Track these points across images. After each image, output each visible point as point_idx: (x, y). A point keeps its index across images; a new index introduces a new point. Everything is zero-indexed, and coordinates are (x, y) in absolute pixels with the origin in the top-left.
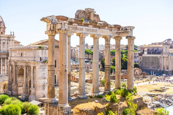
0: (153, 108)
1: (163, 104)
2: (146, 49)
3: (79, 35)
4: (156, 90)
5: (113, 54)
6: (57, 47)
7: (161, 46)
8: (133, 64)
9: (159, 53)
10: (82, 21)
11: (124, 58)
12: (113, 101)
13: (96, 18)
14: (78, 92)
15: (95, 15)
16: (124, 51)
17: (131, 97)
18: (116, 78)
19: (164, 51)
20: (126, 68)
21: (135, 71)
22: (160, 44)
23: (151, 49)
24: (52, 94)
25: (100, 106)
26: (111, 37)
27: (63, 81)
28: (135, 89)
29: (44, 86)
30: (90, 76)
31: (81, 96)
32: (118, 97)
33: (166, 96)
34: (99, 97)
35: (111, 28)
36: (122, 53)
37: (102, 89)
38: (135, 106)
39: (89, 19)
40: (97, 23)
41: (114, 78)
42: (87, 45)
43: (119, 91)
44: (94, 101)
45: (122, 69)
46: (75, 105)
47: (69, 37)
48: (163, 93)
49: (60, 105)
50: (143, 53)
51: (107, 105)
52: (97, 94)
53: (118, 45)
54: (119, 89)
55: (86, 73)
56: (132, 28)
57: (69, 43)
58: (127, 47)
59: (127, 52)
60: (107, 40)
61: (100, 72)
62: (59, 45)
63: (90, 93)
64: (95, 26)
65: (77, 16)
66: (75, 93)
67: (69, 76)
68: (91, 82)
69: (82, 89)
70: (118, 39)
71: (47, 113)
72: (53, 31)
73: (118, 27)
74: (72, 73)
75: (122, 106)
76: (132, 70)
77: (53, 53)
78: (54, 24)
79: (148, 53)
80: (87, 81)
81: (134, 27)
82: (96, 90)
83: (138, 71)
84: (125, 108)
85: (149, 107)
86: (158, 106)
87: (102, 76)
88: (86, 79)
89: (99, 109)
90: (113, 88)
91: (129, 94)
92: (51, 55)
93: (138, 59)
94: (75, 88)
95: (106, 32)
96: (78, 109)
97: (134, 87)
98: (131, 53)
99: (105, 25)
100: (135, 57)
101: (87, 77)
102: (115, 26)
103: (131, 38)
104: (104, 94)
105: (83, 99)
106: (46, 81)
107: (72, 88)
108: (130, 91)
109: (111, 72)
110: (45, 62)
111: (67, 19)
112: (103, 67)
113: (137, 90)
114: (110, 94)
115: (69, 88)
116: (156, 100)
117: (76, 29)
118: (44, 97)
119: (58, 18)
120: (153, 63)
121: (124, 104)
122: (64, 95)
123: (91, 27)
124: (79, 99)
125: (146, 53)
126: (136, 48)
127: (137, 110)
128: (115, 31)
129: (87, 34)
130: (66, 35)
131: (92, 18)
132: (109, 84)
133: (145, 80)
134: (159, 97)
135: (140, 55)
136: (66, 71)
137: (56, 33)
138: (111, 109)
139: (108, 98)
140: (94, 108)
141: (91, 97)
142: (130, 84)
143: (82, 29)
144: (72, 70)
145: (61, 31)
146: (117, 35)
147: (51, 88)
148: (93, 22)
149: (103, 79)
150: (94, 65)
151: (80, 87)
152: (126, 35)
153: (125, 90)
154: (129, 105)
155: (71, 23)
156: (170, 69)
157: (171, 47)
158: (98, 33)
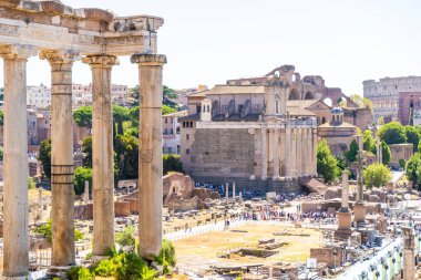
2: (207, 103)
4: (245, 253)
5: (84, 120)
7: (261, 90)
8: (159, 159)
9: (253, 117)
11: (126, 138)
16: (127, 111)
18: (97, 211)
19: (271, 109)
20: (134, 176)
21: (167, 183)
22: (254, 82)
23: (224, 102)
26: (72, 54)
28: (168, 254)
33: (279, 272)
35: (72, 21)
36: (119, 118)
37: (44, 258)
40: (18, 2)
41: (87, 213)
43: (108, 264)
48: (269, 262)
50: (197, 116)
53: (101, 88)
54: (109, 253)
56: (152, 24)
58: (137, 94)
59: (136, 115)
61: (34, 195)
64: (10, 12)
70: (102, 62)
73: (103, 19)
76: (154, 180)
79: (217, 117)
81: (161, 21)
82: (17, 262)
83: (179, 183)
87: (43, 206)
90: (84, 250)
91: (147, 273)
93: (178, 139)
95: (54, 35)
97: (164, 246)
98: (153, 119)
99: (51, 9)
100: (168, 133)
102: (90, 13)
103: (150, 62)
104: (51, 276)
108: (150, 261)
109: (79, 190)
112: (46, 173)
113: (177, 256)
120: (231, 153)
125: (206, 116)
126: (169, 98)
128: (89, 32)
132: (68, 239)
133: (203, 215)
134: (254, 275)
135: (188, 122)
142: (150, 231)
146: (96, 49)
149: (46, 217)
152: (134, 48)
153: (130, 257)
156: (292, 174)
157: (293, 96)
158: (24, 40)
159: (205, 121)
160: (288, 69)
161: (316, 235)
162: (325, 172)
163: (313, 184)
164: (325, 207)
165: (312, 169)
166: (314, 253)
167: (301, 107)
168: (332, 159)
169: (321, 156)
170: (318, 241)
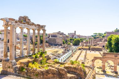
0: (53, 59)
1: (57, 58)
2: (51, 35)
3: (20, 28)
4: (54, 52)
5: (37, 37)
6: (9, 33)
7: (57, 34)
8: (45, 41)
9: (56, 37)
10: (22, 21)
11: (41, 39)
12: (36, 57)
13: (29, 21)
14: (19, 54)
15: (28, 19)
16: (41, 36)
17: (44, 55)
18: (38, 47)
19: (58, 36)
20: (42, 43)
21: (46, 44)
22: (56, 33)
23: (53, 35)
24: (6, 56)
25: (30, 60)
26: (35, 29)
27: (12, 49)
28: (46, 52)
29: (2, 52)
30: (26, 46)
31: (21, 56)
32: (38, 56)
33: (58, 54)
34: (30, 56)
35: (35, 25)
36: (41, 37)
37: (32, 52)
38: (46, 59)
39: (25, 21)
40: (29, 23)
41: (37, 47)
42: (25, 33)
43: (39, 53)
44: (27, 58)
45: (40, 43)
46: (18, 60)
47: (15, 28)
48: (57, 53)
49: (10, 61)
50: (49, 37)
51: (34, 59)
52: (29, 55)
53: (39, 33)
54: (39, 52)
55: (24, 45)
56: (45, 26)
57: (15, 31)
58: (43, 34)
59: (43, 36)
60: (34, 31)
61: (31, 45)
62: (10, 32)
63: (26, 55)
64: (28, 24)
65: (20, 19)
66: (19, 55)
67: (15, 47)
68: (26, 49)
69: (22, 53)
70: (39, 30)
71: (3, 65)
72: (7, 25)
73: (39, 25)
74: (17, 45)
75: (40, 59)
76: (45, 44)
77: (7, 36)
78: (8, 22)
79: (52, 37)
80: (24, 49)
81: (46, 26)
82: (28, 53)
83: (47, 44)
84: (41, 60)
85: (51, 59)
86: (55, 58)
87: (32, 46)
88: (24, 48)
89: (30, 61)
90: (36, 51)
91: (43, 54)
92: (6, 37)
93: (47, 39)
94: (19, 52)
95: (34, 27)
96: (19, 62)
97: (45, 51)
98: (44, 37)
99: (33, 24)
100: (46, 38)
101: (25, 47)
102: (38, 25)
103: (44, 30)
104: (32, 54)
105: (22, 57)
106: (3, 49)
107: (16, 52)
108: (44, 53)
109: (36, 45)
110: (3, 40)
111: (14, 20)
112: (32, 43)
113: (47, 52)
114: (35, 54)
115: (15, 53)
116: (54, 56)
117: (19, 25)
118: (2, 57)
119: (10, 19)
120: (53, 41)
121: (41, 58)
122: (12, 56)
123: (26, 25)
124: (20, 57)
125: (51, 37)
126: (46, 34)
127: (47, 61)
128: (37, 27)
129: (24, 28)
130: (14, 28)
131: (27, 20)
132: (34, 50)
133: (50, 48)
134: (55, 55)
135: (48, 37)
136: (13, 44)
137: (8, 26)
138: (35, 61)
139: (34, 56)
140: (27, 61)
141: (26, 56)
142: (44, 49)
143: (22, 25)
144: (17, 44)
145: (11, 26)
146: (38, 29)
147: (5, 53)
148: (27, 22)
149: (32, 48)
150: (28, 42)
151: (21, 52)
152: (42, 29)
153: (42, 52)
154: (43, 59)
155: (16, 22)
156: (60, 43)
157: (60, 35)
158: (30, 27)
159: (50, 37)
160: (60, 32)
161: (62, 50)
162: (64, 43)
163: (62, 44)
164: (63, 47)
165: (62, 43)
166: (62, 52)
167: (61, 36)
168: (64, 42)
169: (63, 41)
170: (63, 51)
